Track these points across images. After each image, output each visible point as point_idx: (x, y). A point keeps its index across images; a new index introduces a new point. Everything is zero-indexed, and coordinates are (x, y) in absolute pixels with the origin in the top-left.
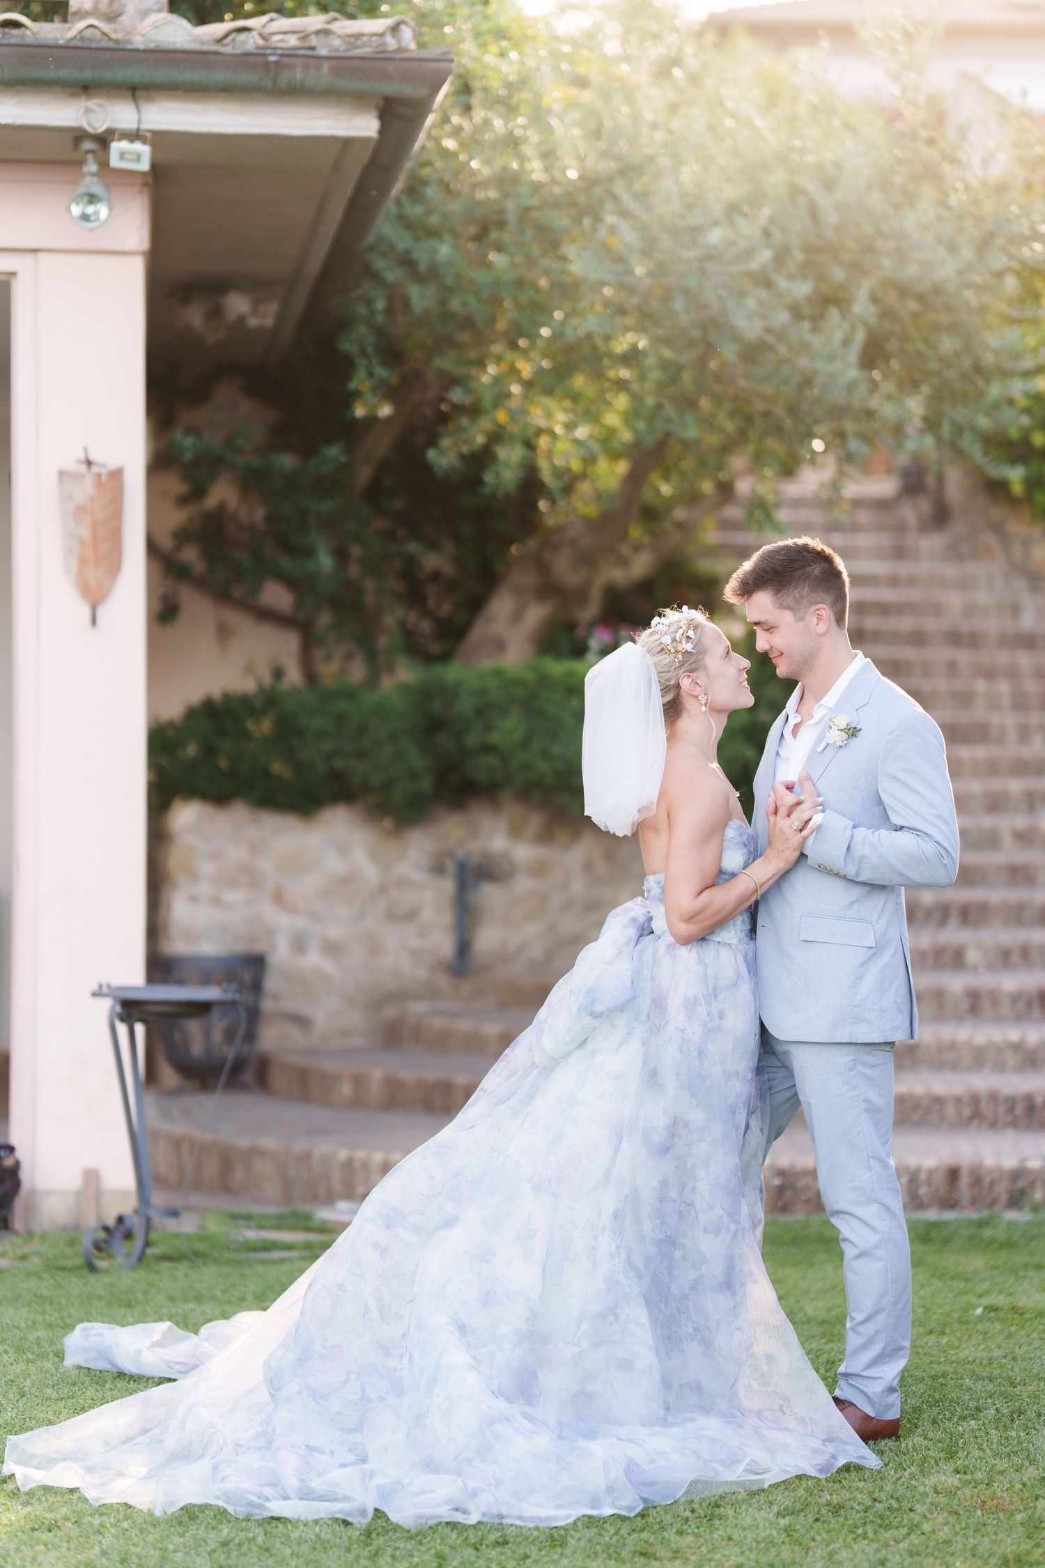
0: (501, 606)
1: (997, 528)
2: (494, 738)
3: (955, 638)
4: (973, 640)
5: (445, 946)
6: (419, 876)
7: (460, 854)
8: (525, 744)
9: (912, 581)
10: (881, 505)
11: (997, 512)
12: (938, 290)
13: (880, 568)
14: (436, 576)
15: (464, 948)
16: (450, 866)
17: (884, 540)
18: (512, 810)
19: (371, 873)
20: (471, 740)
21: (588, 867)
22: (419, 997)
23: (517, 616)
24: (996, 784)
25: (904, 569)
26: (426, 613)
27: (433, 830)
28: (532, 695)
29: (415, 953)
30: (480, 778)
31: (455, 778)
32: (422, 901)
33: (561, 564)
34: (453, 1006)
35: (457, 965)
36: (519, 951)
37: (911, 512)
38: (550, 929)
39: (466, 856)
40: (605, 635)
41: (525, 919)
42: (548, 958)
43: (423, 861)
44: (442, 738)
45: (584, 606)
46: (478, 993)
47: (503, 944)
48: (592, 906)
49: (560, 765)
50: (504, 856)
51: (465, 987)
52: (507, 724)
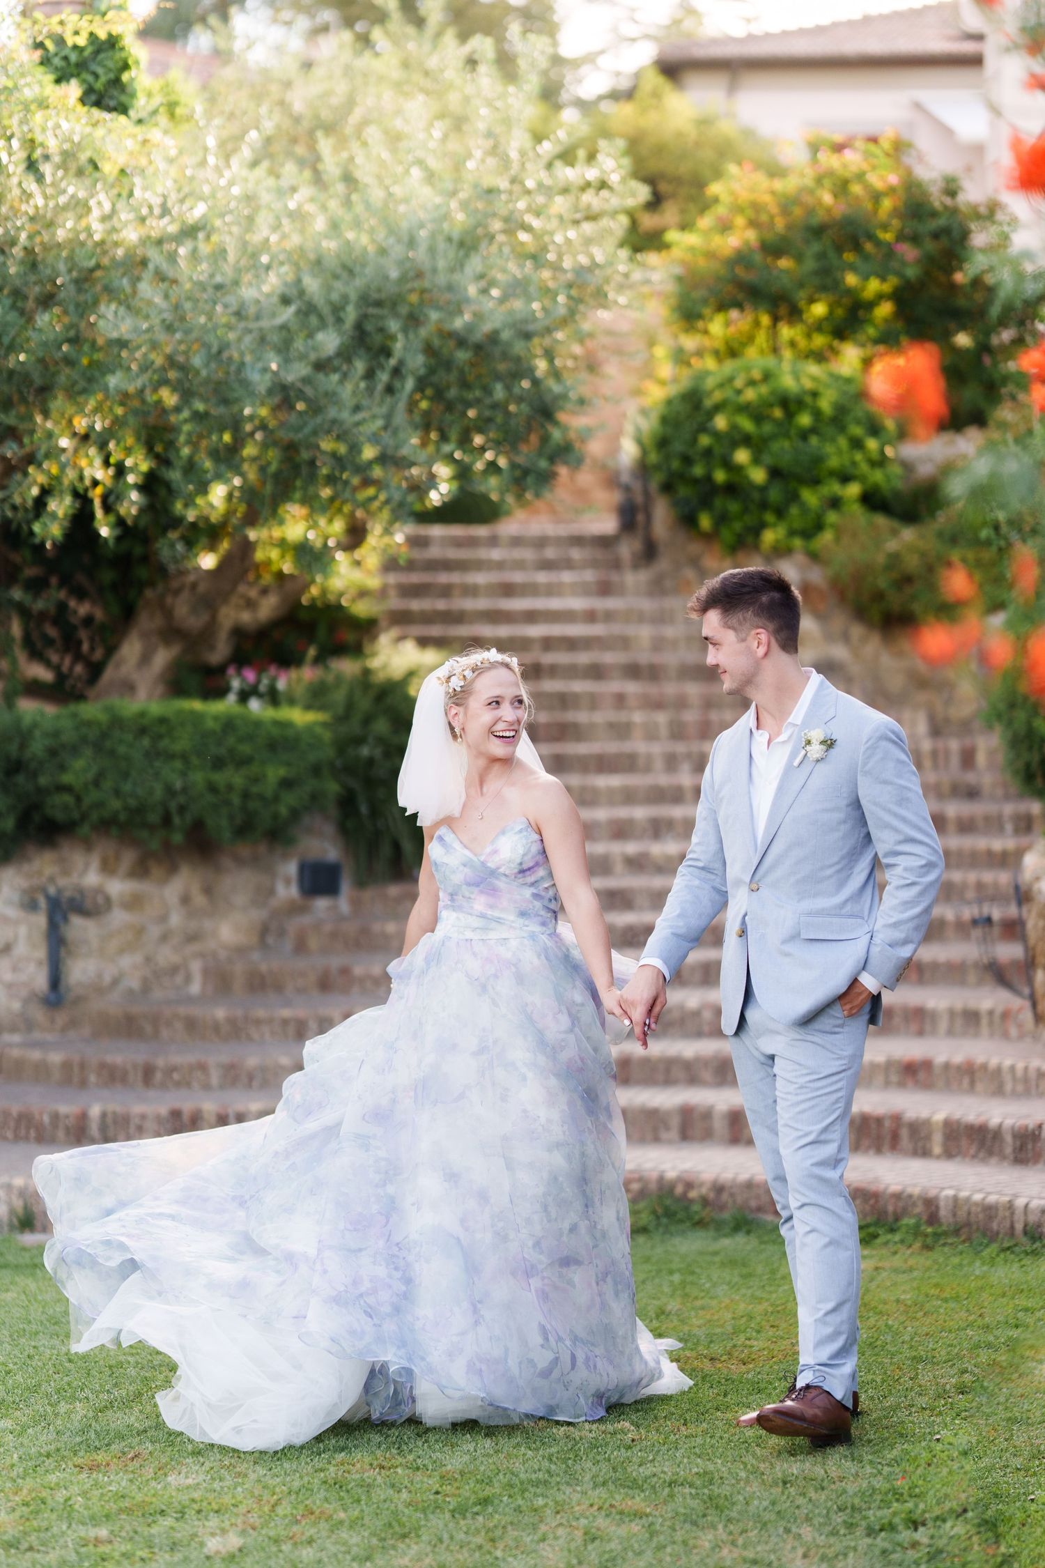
0: (131, 649)
1: (695, 562)
2: (67, 778)
3: (633, 671)
4: (652, 673)
5: (41, 981)
6: (12, 913)
7: (52, 890)
8: (96, 783)
9: (609, 616)
10: (604, 542)
11: (695, 547)
13: (577, 603)
14: (88, 621)
15: (55, 981)
16: (42, 902)
17: (589, 576)
18: (105, 846)
20: (43, 781)
21: (185, 900)
22: (13, 1029)
23: (145, 659)
24: (622, 812)
25: (611, 603)
26: (78, 657)
27: (26, 867)
28: (104, 735)
29: (9, 986)
30: (59, 816)
31: (37, 818)
32: (16, 937)
33: (182, 609)
34: (49, 1037)
35: (52, 997)
36: (115, 982)
37: (627, 549)
38: (148, 960)
39: (59, 891)
40: (250, 675)
41: (121, 951)
42: (146, 988)
43: (16, 897)
44: (20, 779)
45: (212, 648)
46: (73, 1024)
47: (100, 976)
48: (192, 938)
49: (132, 802)
50: (99, 890)
51: (61, 1018)
52: (79, 764)
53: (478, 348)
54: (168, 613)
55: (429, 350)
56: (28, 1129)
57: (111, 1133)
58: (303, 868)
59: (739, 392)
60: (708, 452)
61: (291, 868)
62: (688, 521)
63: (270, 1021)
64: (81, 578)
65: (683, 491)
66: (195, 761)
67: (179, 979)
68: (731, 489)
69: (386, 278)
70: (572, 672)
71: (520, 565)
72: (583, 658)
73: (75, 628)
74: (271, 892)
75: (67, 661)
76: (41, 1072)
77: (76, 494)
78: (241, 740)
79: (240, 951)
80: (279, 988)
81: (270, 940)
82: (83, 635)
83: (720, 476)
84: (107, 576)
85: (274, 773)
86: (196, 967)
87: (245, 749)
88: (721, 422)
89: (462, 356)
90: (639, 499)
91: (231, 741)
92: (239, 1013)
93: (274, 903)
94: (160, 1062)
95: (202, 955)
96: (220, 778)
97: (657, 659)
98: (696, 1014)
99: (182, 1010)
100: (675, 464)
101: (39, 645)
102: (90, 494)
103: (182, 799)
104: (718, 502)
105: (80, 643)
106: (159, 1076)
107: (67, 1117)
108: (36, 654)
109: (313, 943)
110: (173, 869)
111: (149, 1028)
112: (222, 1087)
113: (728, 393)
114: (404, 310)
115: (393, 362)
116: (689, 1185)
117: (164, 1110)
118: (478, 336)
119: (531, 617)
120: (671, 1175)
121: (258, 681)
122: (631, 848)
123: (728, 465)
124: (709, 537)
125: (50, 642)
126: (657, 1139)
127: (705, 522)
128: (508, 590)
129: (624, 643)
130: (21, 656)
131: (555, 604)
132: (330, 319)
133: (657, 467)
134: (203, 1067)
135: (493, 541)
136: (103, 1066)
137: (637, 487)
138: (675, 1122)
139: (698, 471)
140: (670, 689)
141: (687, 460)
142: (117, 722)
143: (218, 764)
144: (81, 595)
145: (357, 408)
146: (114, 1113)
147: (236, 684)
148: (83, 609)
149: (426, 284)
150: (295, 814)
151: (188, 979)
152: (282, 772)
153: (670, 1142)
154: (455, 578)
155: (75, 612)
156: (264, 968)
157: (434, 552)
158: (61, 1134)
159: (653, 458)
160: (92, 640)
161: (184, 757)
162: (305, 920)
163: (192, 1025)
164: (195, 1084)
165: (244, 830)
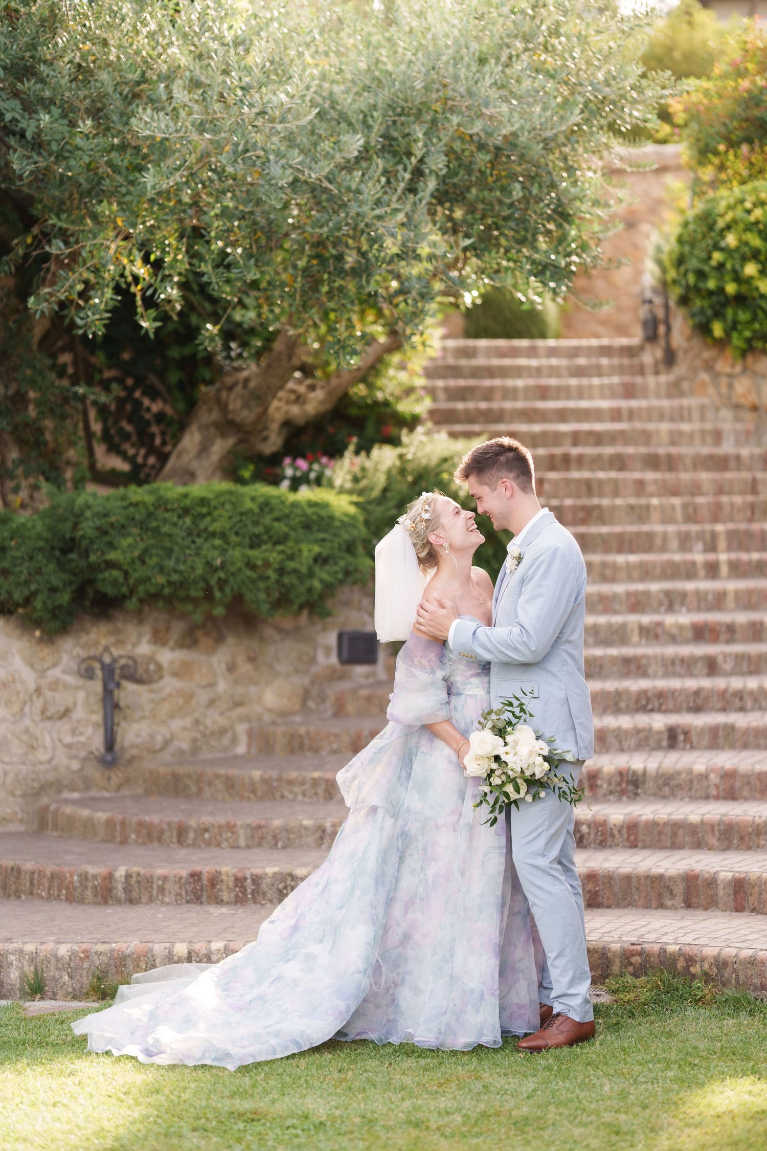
0: (191, 440)
1: (709, 367)
2: (113, 555)
5: (98, 743)
6: (70, 679)
7: (107, 659)
8: (142, 559)
9: (632, 414)
10: (630, 352)
11: (709, 354)
12: (511, 141)
13: (604, 404)
14: (160, 417)
15: (110, 743)
16: (98, 671)
17: (616, 380)
18: (157, 619)
19: (29, 678)
20: (93, 558)
21: (231, 668)
22: (73, 789)
23: (204, 449)
24: (640, 587)
25: (635, 403)
26: (151, 449)
27: (84, 638)
28: (150, 515)
29: (69, 746)
30: (110, 591)
31: (90, 592)
32: (75, 704)
33: (235, 403)
34: (106, 794)
35: (109, 758)
36: (166, 743)
37: (649, 357)
38: (197, 722)
39: (115, 660)
40: (302, 464)
41: (172, 716)
42: (195, 751)
43: (74, 666)
44: (73, 556)
45: (265, 439)
46: (127, 781)
47: (152, 737)
48: (238, 704)
49: (175, 577)
50: (151, 659)
51: (117, 776)
52: (125, 542)
53: (498, 149)
54: (223, 407)
55: (450, 152)
56: (60, 890)
57: (134, 894)
58: (340, 637)
59: (749, 212)
60: (721, 266)
61: (331, 638)
62: (704, 329)
63: (303, 783)
64: (153, 379)
65: (698, 303)
66: (234, 538)
67: (226, 741)
68: (740, 300)
69: (412, 88)
70: (597, 462)
71: (554, 371)
72: (609, 450)
73: (148, 423)
74: (313, 660)
75: (142, 452)
76: (88, 829)
77: (117, 289)
78: (277, 519)
79: (283, 714)
80: (316, 750)
81: (311, 704)
82: (155, 429)
83: (731, 288)
84: (174, 377)
85: (309, 550)
86: (242, 729)
87: (281, 527)
88: (731, 240)
89: (483, 159)
90: (660, 314)
91: (267, 520)
92: (274, 774)
93: (315, 669)
94: (193, 823)
95: (247, 719)
96: (256, 554)
97: (673, 450)
98: (704, 777)
99: (222, 772)
100: (691, 279)
101: (117, 440)
102: (133, 289)
103: (222, 575)
104: (729, 313)
105: (153, 436)
106: (191, 835)
107: (95, 877)
108: (114, 448)
109: (350, 708)
110: (220, 639)
111: (194, 789)
112: (248, 847)
113: (739, 213)
114: (428, 117)
115: (414, 160)
116: (690, 960)
117: (184, 873)
118: (498, 141)
119: (562, 415)
120: (672, 948)
121: (310, 470)
122: (646, 619)
123: (738, 278)
124: (721, 344)
125: (126, 436)
126: (662, 906)
127: (718, 329)
128: (543, 393)
129: (646, 437)
130: (100, 450)
131: (584, 404)
132: (358, 127)
133: (674, 282)
134: (231, 828)
135: (532, 352)
136: (141, 824)
137: (658, 300)
138: (679, 889)
139: (711, 284)
140: (685, 476)
141: (701, 275)
142: (162, 504)
143: (255, 542)
144: (154, 395)
145: (378, 203)
146: (139, 874)
147: (289, 472)
148: (156, 407)
149: (450, 94)
150: (329, 589)
151: (234, 741)
152: (316, 549)
153: (674, 908)
154: (497, 382)
155: (148, 409)
156: (302, 730)
157: (480, 361)
158: (89, 893)
159: (672, 274)
160: (163, 433)
161: (223, 536)
162: (345, 685)
163: (231, 785)
164: (224, 844)
165: (282, 601)
